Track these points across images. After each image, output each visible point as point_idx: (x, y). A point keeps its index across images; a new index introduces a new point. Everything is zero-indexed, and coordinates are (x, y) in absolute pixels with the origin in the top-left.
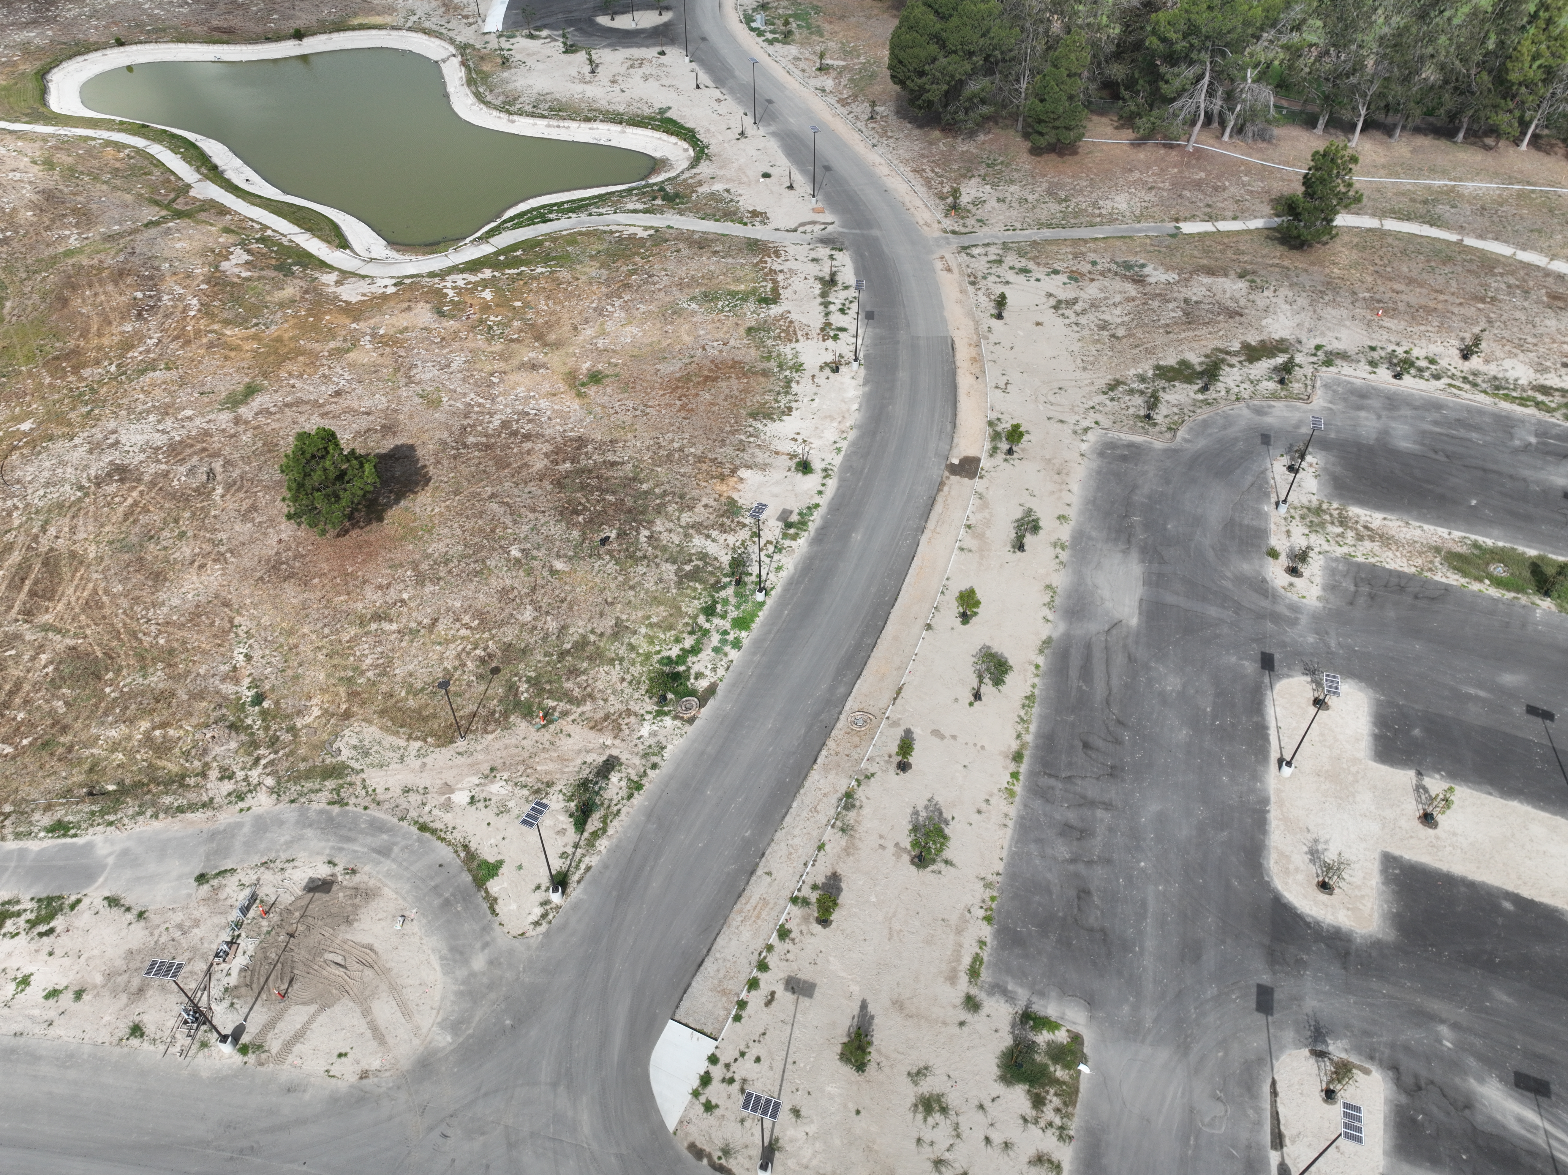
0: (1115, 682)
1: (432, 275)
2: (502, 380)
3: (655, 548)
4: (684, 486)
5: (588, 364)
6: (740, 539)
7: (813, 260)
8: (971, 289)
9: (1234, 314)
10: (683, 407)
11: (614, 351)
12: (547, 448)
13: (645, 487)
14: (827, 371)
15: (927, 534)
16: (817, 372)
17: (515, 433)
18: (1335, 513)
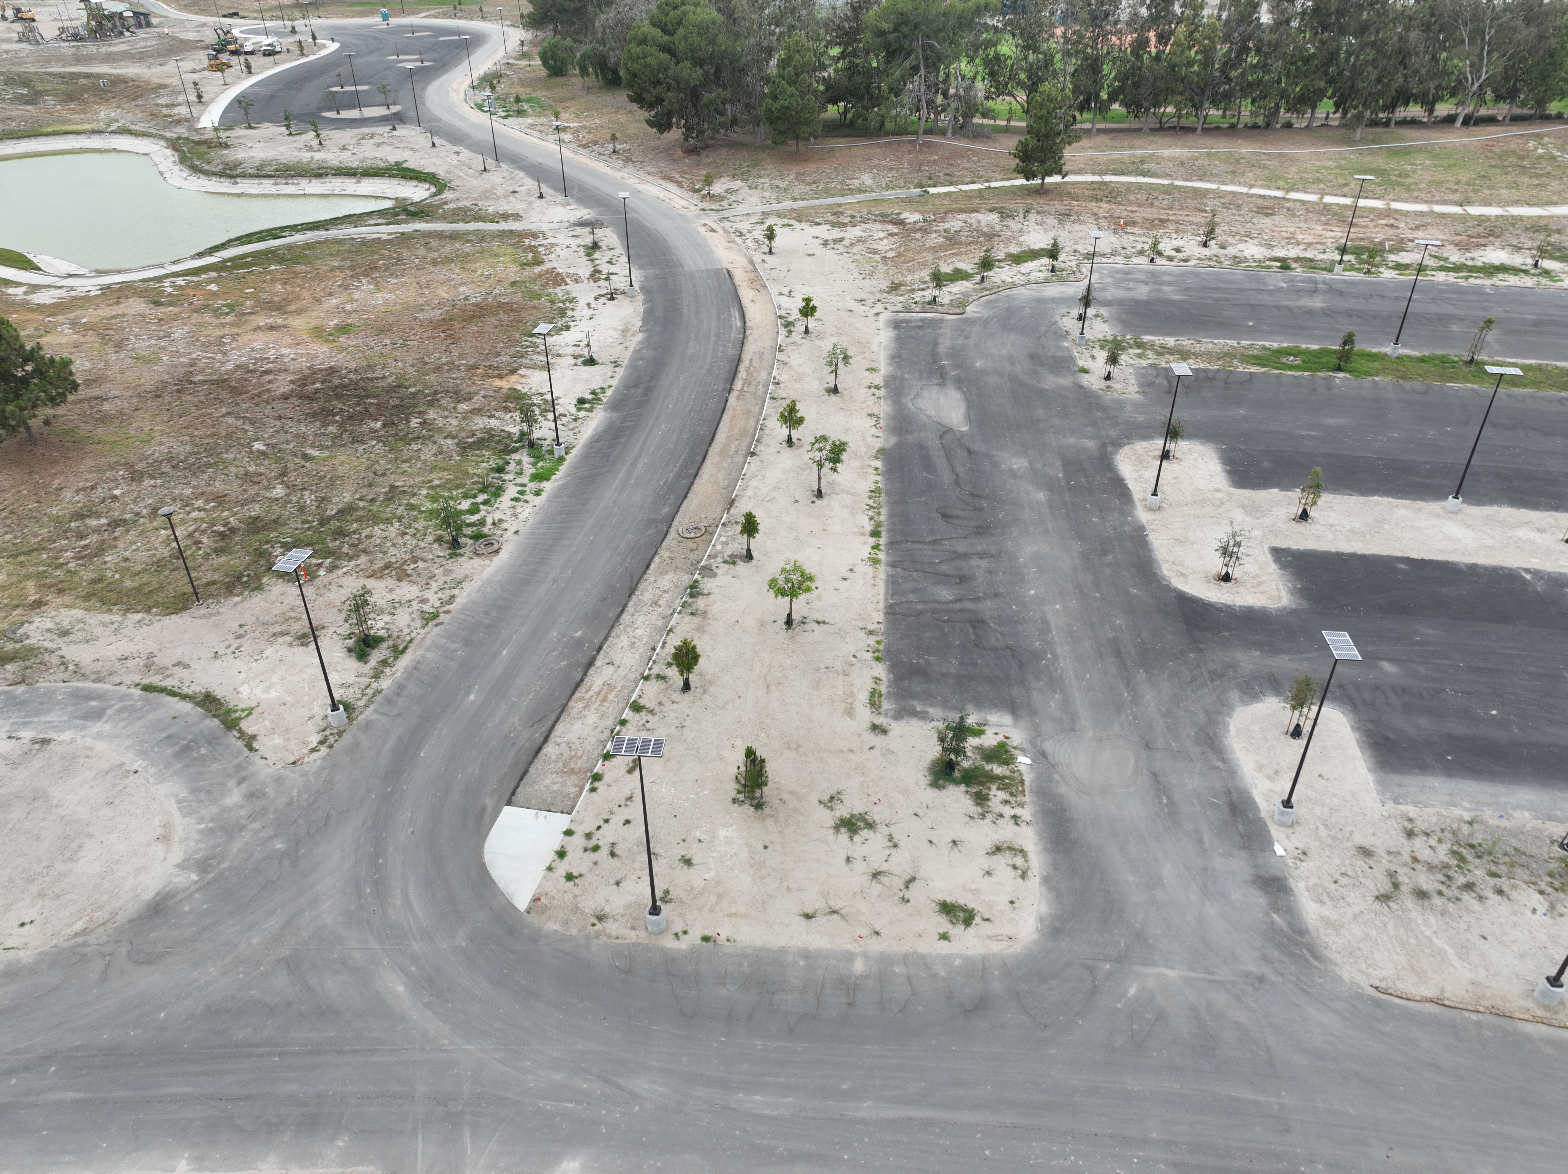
0: (960, 469)
2: (234, 340)
3: (429, 430)
4: (458, 385)
5: (335, 321)
7: (573, 236)
8: (738, 239)
9: (992, 235)
10: (449, 337)
11: (365, 310)
12: (292, 377)
13: (412, 390)
14: (603, 300)
15: (735, 393)
16: (592, 301)
17: (252, 371)
18: (1131, 341)
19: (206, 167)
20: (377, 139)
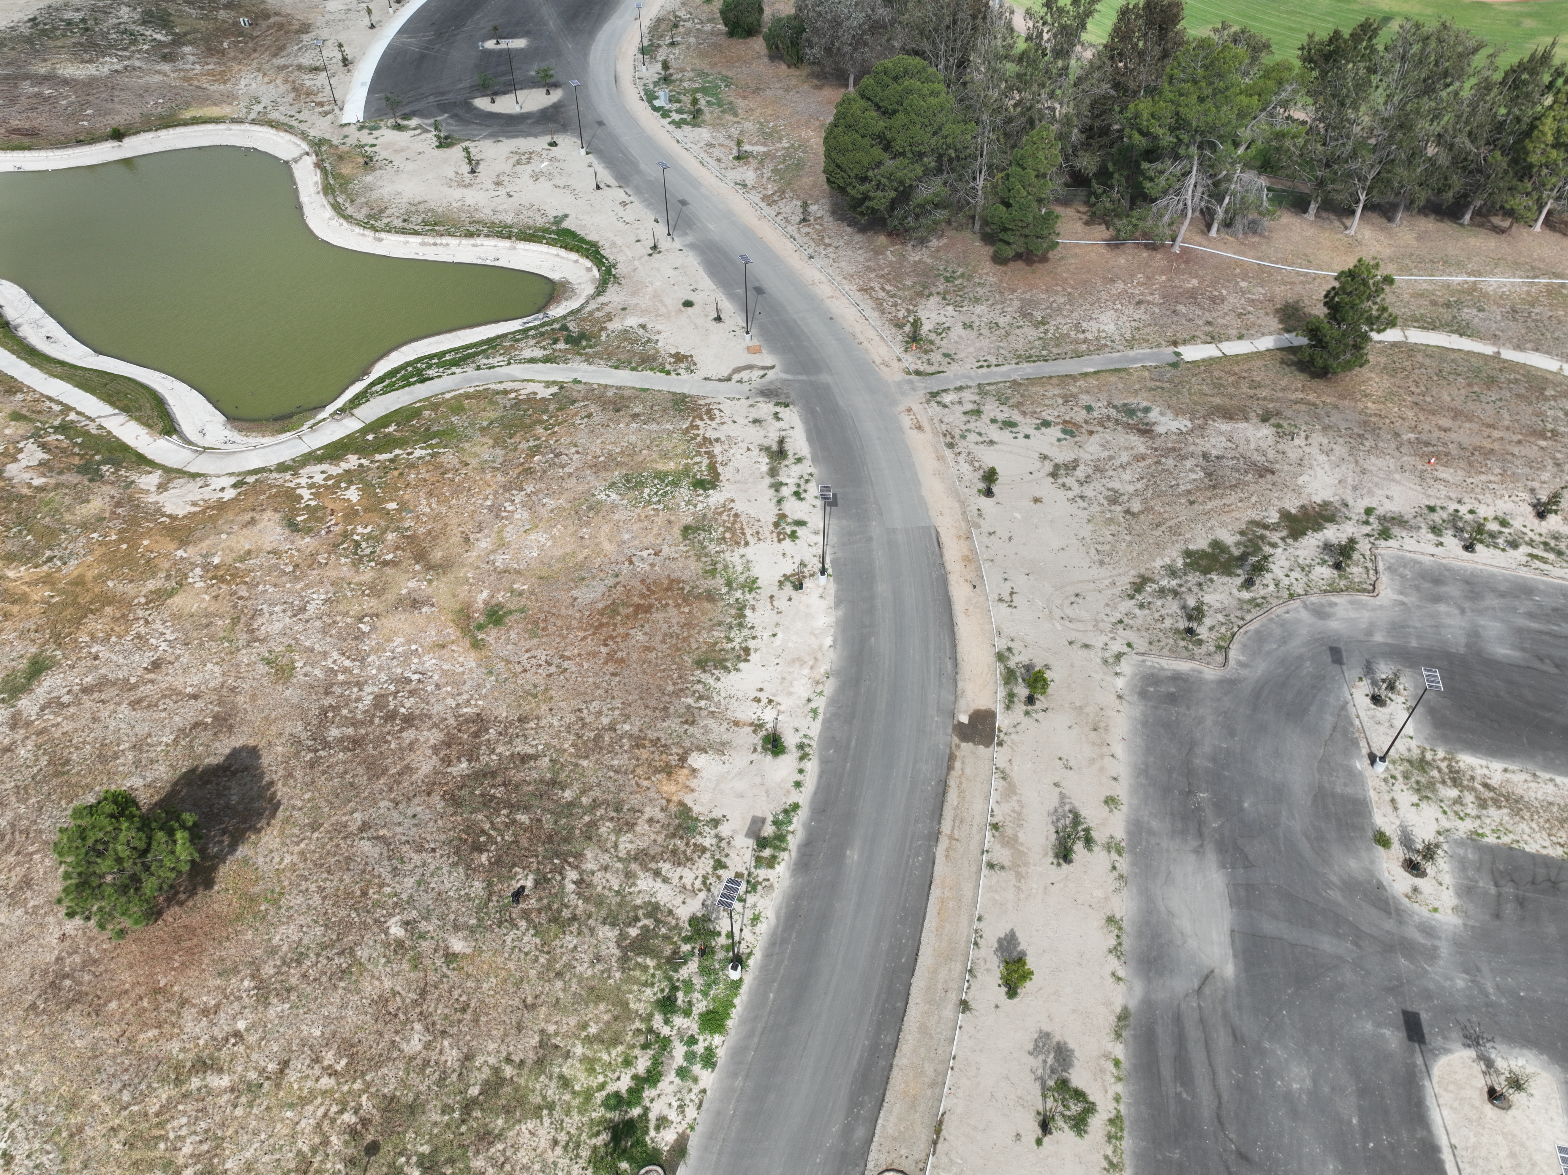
0: (1223, 1081)
1: (282, 468)
2: (374, 628)
3: (587, 900)
4: (620, 789)
5: (485, 595)
6: (700, 873)
7: (755, 421)
8: (948, 453)
9: (1264, 471)
10: (610, 657)
11: (518, 572)
12: (434, 737)
13: (568, 795)
14: (788, 587)
15: (944, 843)
16: (774, 590)
17: (391, 716)
18: (1443, 765)
19: (350, 211)
20: (535, 165)
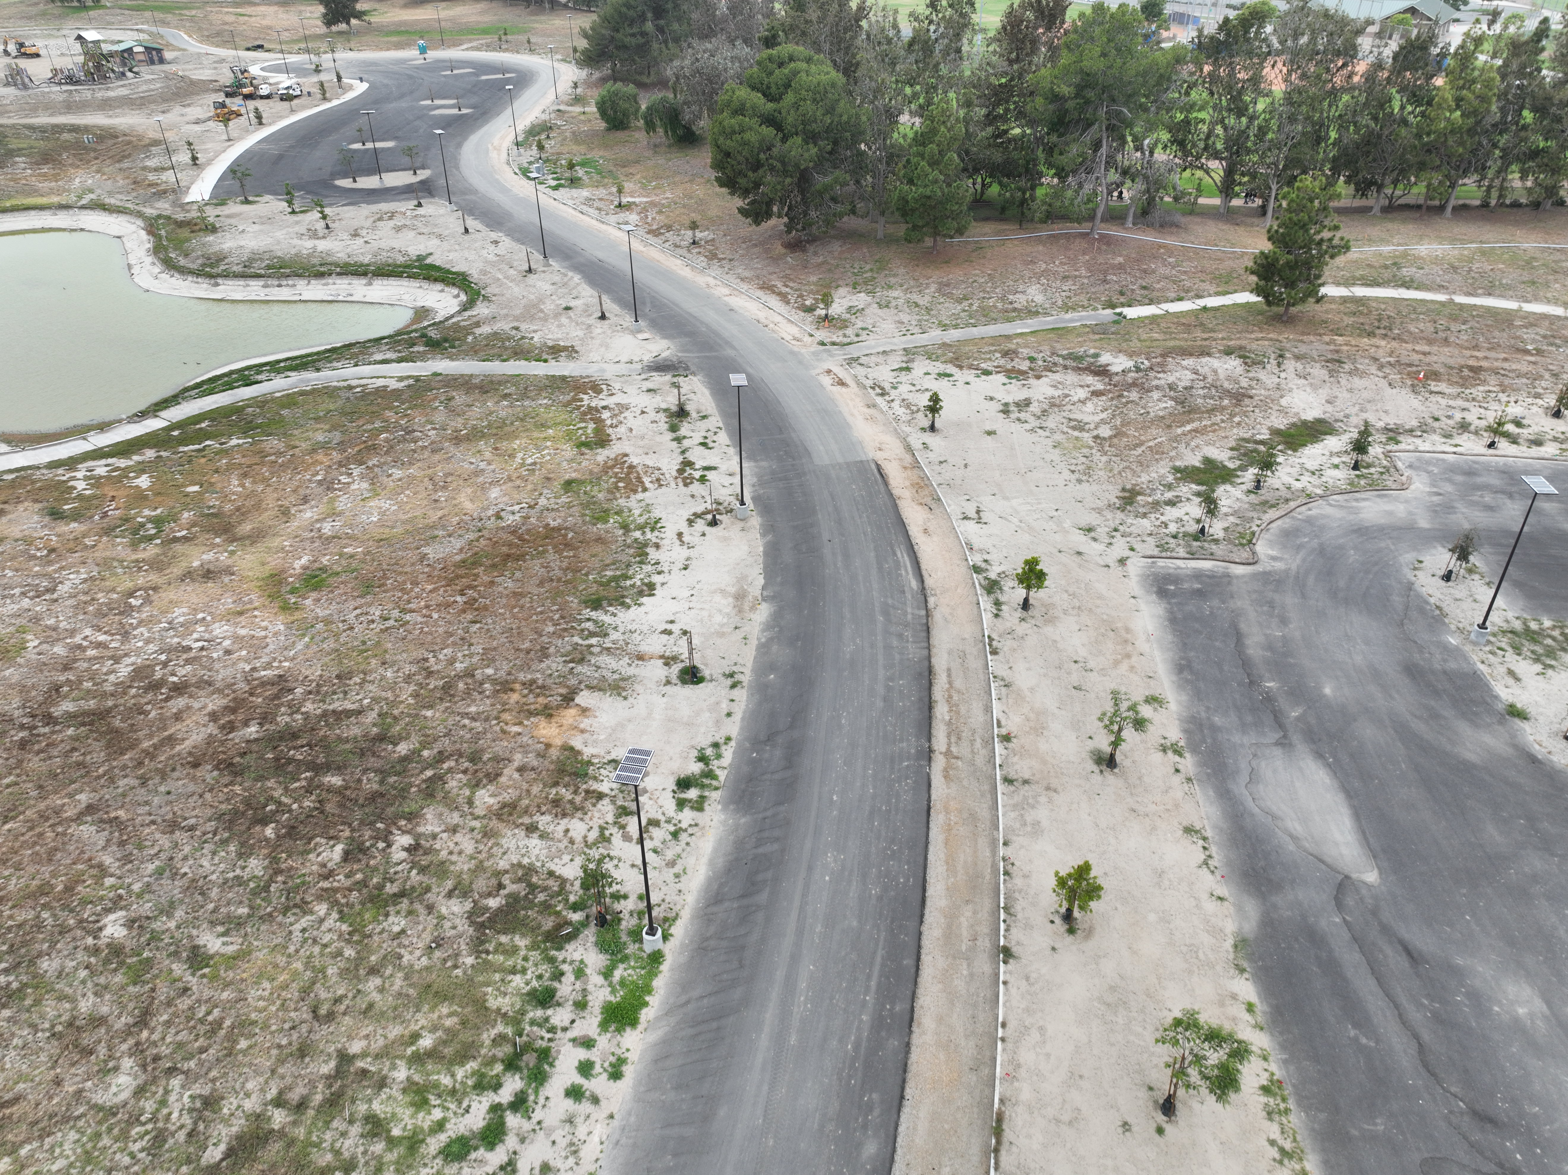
5: (304, 560)
7: (649, 391)
8: (879, 400)
11: (349, 537)
14: (700, 525)
16: (683, 527)
19: (182, 262)
20: (398, 221)
